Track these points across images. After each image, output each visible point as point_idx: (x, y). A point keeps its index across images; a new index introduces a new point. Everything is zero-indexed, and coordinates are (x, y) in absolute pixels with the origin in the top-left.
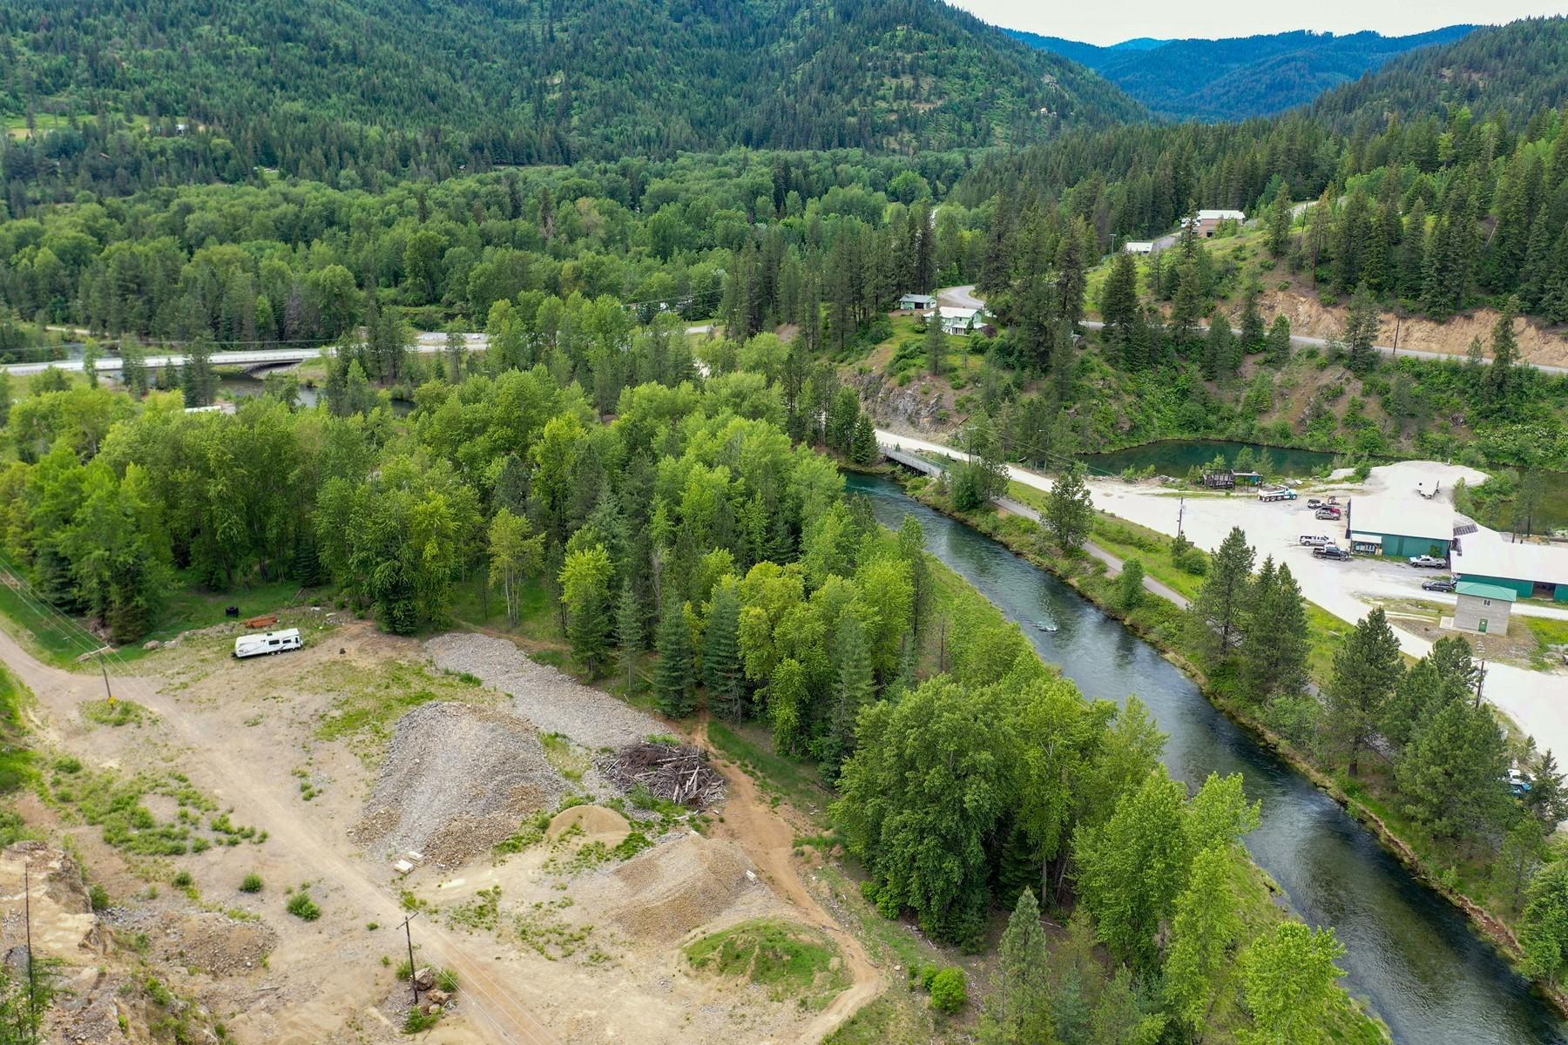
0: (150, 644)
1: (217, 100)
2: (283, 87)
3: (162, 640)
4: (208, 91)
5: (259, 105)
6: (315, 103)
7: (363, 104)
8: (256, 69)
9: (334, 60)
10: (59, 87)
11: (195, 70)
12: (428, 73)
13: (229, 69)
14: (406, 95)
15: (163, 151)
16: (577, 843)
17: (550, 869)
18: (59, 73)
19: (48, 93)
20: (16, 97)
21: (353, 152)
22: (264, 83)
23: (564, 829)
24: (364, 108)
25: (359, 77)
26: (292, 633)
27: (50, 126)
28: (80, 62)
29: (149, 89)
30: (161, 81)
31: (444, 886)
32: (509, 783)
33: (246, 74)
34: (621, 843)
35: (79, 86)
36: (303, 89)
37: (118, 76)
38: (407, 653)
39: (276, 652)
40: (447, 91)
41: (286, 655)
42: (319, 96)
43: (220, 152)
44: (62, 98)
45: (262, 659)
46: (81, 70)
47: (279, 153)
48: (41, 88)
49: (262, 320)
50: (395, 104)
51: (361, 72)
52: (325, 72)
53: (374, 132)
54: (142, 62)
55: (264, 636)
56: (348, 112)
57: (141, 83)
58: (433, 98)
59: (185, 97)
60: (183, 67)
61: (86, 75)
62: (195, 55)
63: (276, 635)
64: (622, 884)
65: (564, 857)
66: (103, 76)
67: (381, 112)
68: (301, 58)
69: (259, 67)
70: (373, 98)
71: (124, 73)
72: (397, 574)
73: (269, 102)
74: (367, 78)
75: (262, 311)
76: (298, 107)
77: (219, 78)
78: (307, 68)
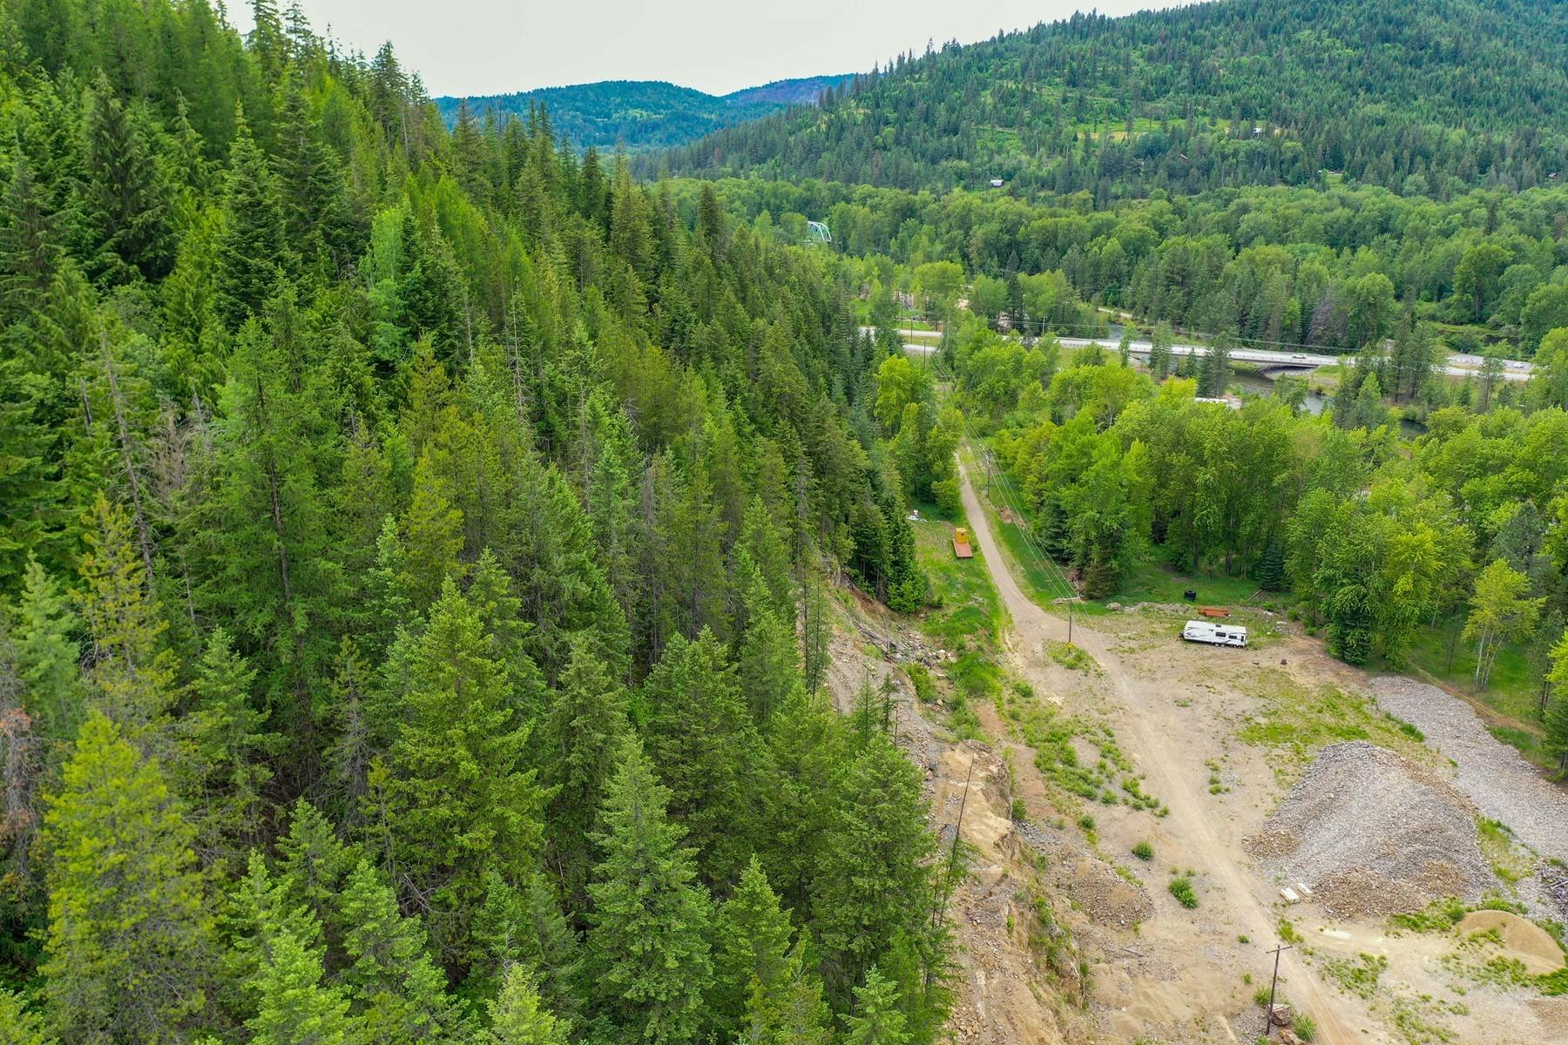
0: (1113, 605)
1: (1299, 103)
2: (1369, 89)
3: (1124, 604)
4: (1292, 94)
5: (1340, 107)
6: (1398, 105)
7: (1451, 105)
8: (1346, 71)
9: (1431, 60)
10: (1160, 94)
11: (1286, 74)
12: (1538, 69)
13: (1318, 73)
14: (1504, 95)
15: (1235, 154)
16: (1491, 952)
17: (1451, 965)
18: (1164, 81)
19: (1151, 99)
20: (1123, 104)
21: (1427, 157)
22: (1349, 86)
23: (1478, 930)
24: (1452, 110)
25: (1454, 77)
26: (1240, 630)
27: (1145, 129)
28: (1184, 70)
29: (1238, 94)
30: (1250, 86)
31: (1327, 932)
32: (1427, 855)
33: (1334, 78)
34: (1547, 973)
35: (1177, 93)
36: (1389, 91)
37: (1213, 83)
38: (1350, 683)
39: (1220, 644)
40: (1556, 90)
41: (1229, 650)
42: (1407, 97)
43: (1289, 155)
44: (1161, 104)
45: (1206, 646)
46: (1183, 80)
47: (1348, 157)
48: (1146, 96)
49: (1288, 322)
50: (1489, 105)
51: (1458, 71)
52: (1419, 72)
53: (1455, 135)
54: (1238, 69)
55: (1213, 626)
56: (1432, 114)
57: (1231, 89)
58: (1536, 98)
59: (1269, 101)
60: (1275, 72)
61: (1185, 83)
62: (1288, 60)
63: (1225, 628)
64: (1536, 1020)
65: (1470, 960)
66: (1201, 83)
67: (1469, 114)
68: (1396, 59)
69: (1349, 69)
70: (1465, 99)
71: (1219, 80)
72: (1361, 600)
73: (1350, 105)
74: (1464, 77)
75: (1290, 314)
76: (1380, 109)
77: (1307, 82)
78: (1400, 69)
